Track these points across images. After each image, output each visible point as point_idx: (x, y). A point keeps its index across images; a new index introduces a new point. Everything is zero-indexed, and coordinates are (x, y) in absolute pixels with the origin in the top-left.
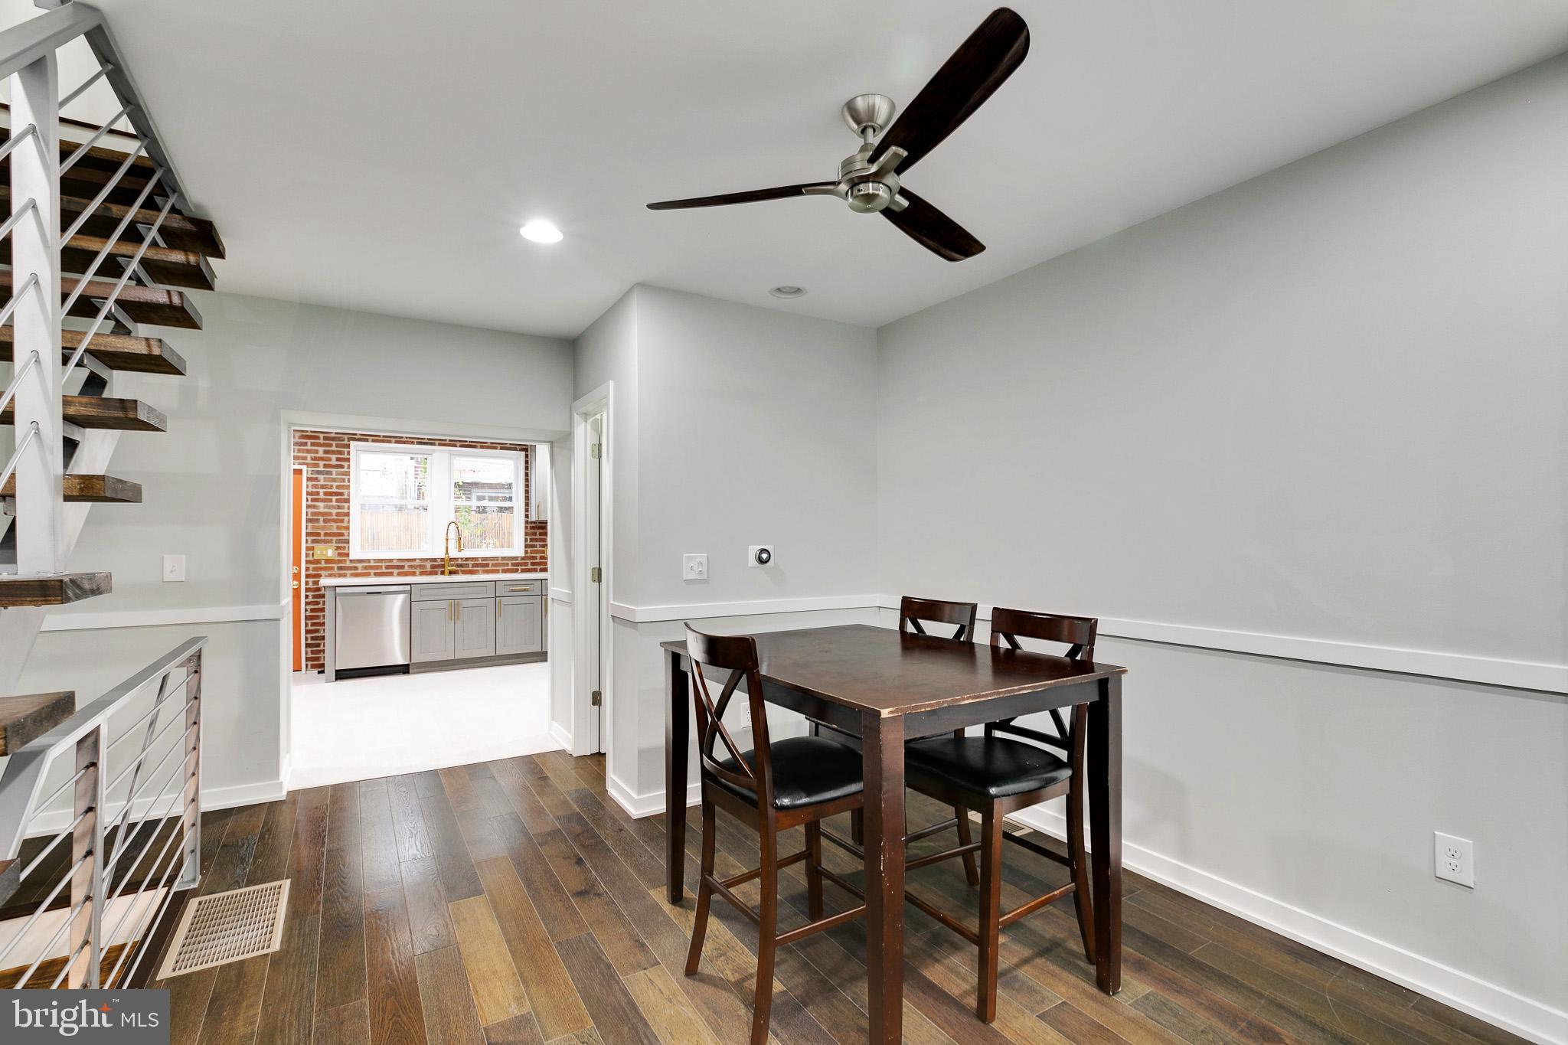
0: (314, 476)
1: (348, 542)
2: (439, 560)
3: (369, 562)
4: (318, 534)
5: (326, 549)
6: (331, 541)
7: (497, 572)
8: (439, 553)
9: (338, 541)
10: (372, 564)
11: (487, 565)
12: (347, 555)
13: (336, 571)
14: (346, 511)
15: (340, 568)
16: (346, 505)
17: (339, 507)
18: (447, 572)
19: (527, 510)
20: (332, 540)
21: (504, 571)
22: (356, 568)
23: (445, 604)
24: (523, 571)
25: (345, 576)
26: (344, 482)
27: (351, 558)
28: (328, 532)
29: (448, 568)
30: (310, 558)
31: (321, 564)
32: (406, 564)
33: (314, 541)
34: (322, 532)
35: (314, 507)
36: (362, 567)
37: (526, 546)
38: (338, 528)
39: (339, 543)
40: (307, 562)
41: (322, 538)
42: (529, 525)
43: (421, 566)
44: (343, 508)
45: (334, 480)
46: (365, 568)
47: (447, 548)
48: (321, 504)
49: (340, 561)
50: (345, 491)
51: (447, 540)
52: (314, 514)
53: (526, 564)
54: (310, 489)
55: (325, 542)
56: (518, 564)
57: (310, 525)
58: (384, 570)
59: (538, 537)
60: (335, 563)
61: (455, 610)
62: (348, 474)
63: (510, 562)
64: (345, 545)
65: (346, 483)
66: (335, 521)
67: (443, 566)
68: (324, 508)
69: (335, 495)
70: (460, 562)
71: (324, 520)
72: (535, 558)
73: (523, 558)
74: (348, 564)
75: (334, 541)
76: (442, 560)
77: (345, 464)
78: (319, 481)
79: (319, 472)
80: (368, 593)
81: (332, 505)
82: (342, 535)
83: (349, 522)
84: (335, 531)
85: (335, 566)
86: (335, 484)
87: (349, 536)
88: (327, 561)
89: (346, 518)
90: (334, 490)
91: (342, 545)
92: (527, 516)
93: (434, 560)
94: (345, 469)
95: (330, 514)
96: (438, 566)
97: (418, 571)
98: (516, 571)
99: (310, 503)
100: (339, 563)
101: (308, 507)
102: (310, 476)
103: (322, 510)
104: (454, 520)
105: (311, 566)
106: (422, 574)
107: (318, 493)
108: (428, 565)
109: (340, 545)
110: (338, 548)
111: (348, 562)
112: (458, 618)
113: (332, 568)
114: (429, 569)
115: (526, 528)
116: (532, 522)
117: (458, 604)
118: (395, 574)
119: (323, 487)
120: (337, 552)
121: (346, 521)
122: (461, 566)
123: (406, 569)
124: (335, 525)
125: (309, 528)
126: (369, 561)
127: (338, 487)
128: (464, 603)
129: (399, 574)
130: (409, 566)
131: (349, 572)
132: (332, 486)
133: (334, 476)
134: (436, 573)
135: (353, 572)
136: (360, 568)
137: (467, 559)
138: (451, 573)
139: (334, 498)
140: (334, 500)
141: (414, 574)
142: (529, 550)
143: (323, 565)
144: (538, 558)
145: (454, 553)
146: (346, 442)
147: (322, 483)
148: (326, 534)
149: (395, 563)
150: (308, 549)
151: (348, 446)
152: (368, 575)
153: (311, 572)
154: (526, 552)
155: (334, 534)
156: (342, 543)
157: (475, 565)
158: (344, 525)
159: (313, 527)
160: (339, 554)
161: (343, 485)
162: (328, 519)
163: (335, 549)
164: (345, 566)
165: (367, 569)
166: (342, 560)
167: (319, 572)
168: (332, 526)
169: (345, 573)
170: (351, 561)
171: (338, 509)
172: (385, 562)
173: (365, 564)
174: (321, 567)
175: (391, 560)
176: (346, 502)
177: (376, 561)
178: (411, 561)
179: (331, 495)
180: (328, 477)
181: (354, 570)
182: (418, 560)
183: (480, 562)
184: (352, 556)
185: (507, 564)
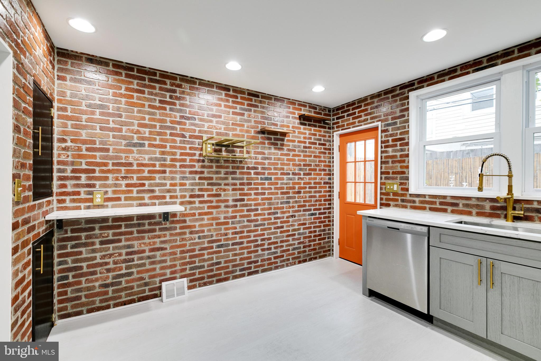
0: (386, 128)
1: (408, 179)
3: (425, 197)
4: (388, 173)
5: (393, 184)
6: (396, 178)
9: (401, 178)
10: (427, 199)
12: (407, 190)
13: (400, 203)
14: (406, 153)
15: (403, 201)
16: (407, 148)
17: (402, 150)
18: (510, 217)
20: (397, 177)
22: (414, 202)
23: (473, 261)
25: (406, 207)
26: (405, 128)
27: (410, 193)
28: (394, 171)
29: (511, 212)
30: (383, 191)
31: (390, 195)
32: (461, 202)
33: (386, 178)
34: (391, 171)
35: (386, 152)
36: (419, 201)
40: (381, 194)
41: (391, 175)
43: (477, 206)
44: (405, 150)
45: (398, 128)
46: (421, 202)
48: (390, 149)
50: (406, 136)
52: (386, 157)
54: (383, 139)
55: (393, 179)
57: (383, 166)
58: (438, 206)
60: (399, 196)
61: (487, 272)
62: (407, 121)
64: (406, 181)
65: (407, 129)
66: (399, 162)
67: (504, 208)
68: (392, 152)
69: (399, 141)
70: (534, 205)
71: (392, 161)
74: (408, 198)
75: (398, 178)
77: (406, 113)
78: (388, 132)
79: (388, 125)
80: (388, 227)
81: (397, 149)
82: (403, 173)
83: (408, 162)
84: (399, 169)
85: (399, 198)
86: (399, 132)
87: (408, 174)
88: (395, 194)
89: (406, 159)
90: (399, 137)
91: (404, 181)
94: (406, 118)
95: (395, 156)
96: (498, 208)
97: (474, 211)
99: (383, 149)
100: (401, 196)
101: (382, 152)
102: (383, 129)
103: (391, 154)
105: (384, 197)
106: (479, 214)
107: (388, 141)
108: (488, 205)
109: (402, 181)
111: (408, 196)
112: (493, 284)
113: (397, 200)
114: (488, 210)
117: (493, 266)
118: (449, 211)
119: (391, 135)
120: (400, 187)
121: (406, 161)
122: (536, 211)
123: (461, 207)
124: (399, 165)
125: (383, 168)
126: (424, 196)
127: (401, 134)
128: (503, 267)
129: (453, 212)
131: (409, 204)
132: (397, 133)
133: (398, 125)
134: (497, 216)
135: (412, 204)
136: (417, 202)
139: (398, 143)
140: (398, 145)
141: (469, 214)
143: (391, 197)
146: (406, 95)
147: (390, 132)
148: (393, 173)
149: (449, 200)
150: (382, 184)
151: (408, 97)
153: (384, 202)
155: (399, 173)
156: (404, 179)
158: (406, 165)
159: (386, 168)
160: (402, 189)
161: (405, 131)
162: (395, 161)
163: (400, 185)
164: (406, 199)
165: (424, 204)
166: (404, 194)
167: (389, 202)
168: (397, 166)
169: (406, 205)
170: (411, 195)
171: (401, 152)
172: (439, 199)
173: (421, 199)
174: (390, 199)
175: (445, 197)
176: (407, 146)
177: (431, 196)
178: (466, 200)
179: (397, 141)
180: (395, 127)
181: (413, 203)
182: (474, 199)
184: (411, 191)
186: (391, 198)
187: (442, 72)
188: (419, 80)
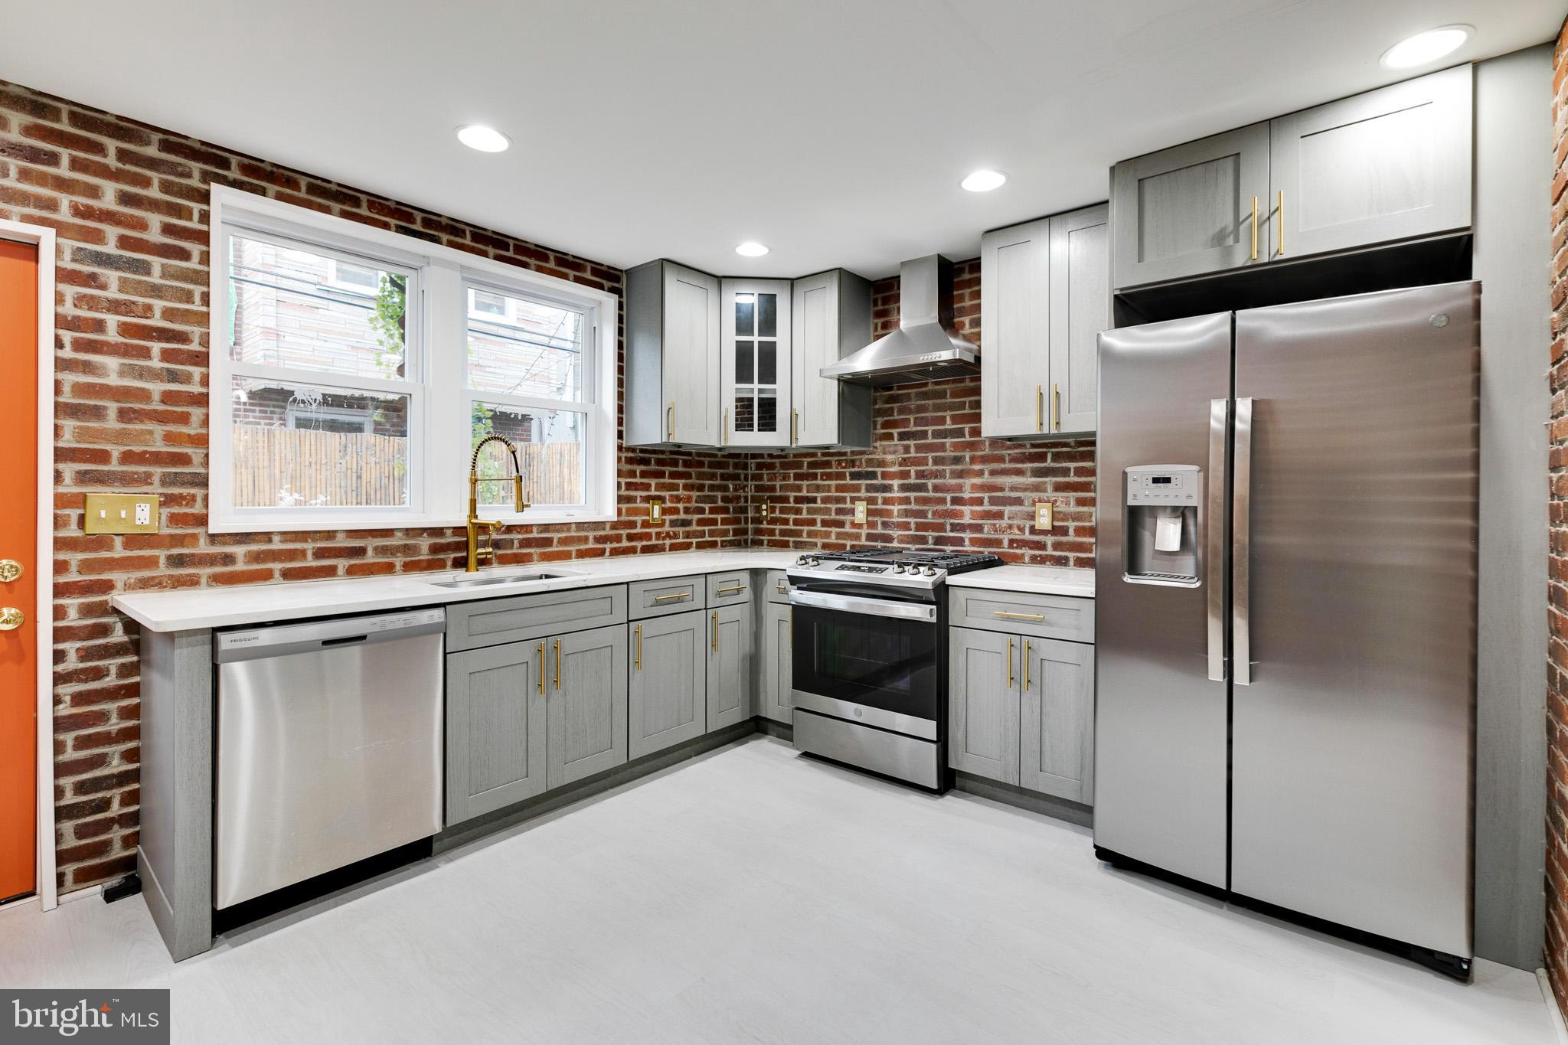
0: (84, 269)
1: (203, 482)
2: (449, 532)
3: (270, 541)
4: (103, 457)
5: (132, 502)
6: (146, 479)
8: (452, 514)
9: (170, 480)
10: (277, 545)
11: (550, 542)
12: (203, 520)
13: (163, 570)
14: (196, 388)
15: (177, 561)
16: (196, 371)
17: (173, 376)
18: (472, 561)
19: (620, 421)
20: (149, 475)
21: (581, 555)
22: (228, 559)
24: (614, 554)
25: (192, 582)
26: (190, 301)
27: (211, 531)
28: (137, 449)
29: (473, 552)
30: (72, 532)
31: (109, 549)
32: (371, 544)
33: (87, 478)
34: (116, 451)
35: (86, 367)
36: (250, 553)
37: (618, 499)
38: (169, 438)
39: (173, 484)
40: (60, 544)
41: (114, 466)
42: (624, 455)
43: (406, 549)
44: (187, 379)
45: (156, 291)
46: (258, 557)
47: (473, 502)
48: (109, 363)
49: (177, 541)
50: (195, 331)
51: (474, 482)
52: (84, 389)
53: (618, 539)
54: (71, 311)
55: (126, 480)
56: (605, 540)
57: (70, 424)
58: (311, 562)
59: (638, 480)
60: (157, 546)
61: (549, 663)
62: (201, 278)
63: (591, 535)
64: (194, 491)
65: (197, 307)
66: (161, 418)
67: (465, 546)
68: (123, 374)
69: (160, 339)
70: (497, 536)
71: (122, 412)
72: (633, 524)
73: (615, 525)
74: (203, 548)
75: (156, 480)
76: (459, 530)
77: (194, 249)
78: (100, 288)
79: (101, 260)
80: (326, 643)
81: (150, 369)
82: (182, 460)
83: (206, 423)
84: (160, 446)
85: (162, 554)
86: (158, 305)
87: (206, 464)
88: (133, 540)
89: (195, 410)
90: (157, 321)
91: (184, 491)
92: (620, 435)
93: (437, 532)
94: (194, 265)
95: (140, 395)
96: (447, 547)
97: (398, 561)
98: (602, 554)
99: (69, 354)
100: (172, 546)
101: (63, 365)
102: (69, 264)
103: (113, 380)
105: (77, 557)
107: (98, 326)
108: (425, 543)
109: (176, 491)
110: (168, 500)
111: (203, 541)
113: (152, 562)
114: (424, 555)
115: (619, 460)
116: (632, 449)
117: (557, 649)
118: (341, 571)
119: (115, 306)
120: (166, 512)
121: (196, 420)
122: (496, 545)
123: (370, 558)
124: (159, 430)
125: (68, 436)
126: (267, 536)
127: (169, 314)
129: (351, 571)
130: (376, 549)
131: (205, 572)
132: (147, 308)
133: (158, 280)
134: (442, 565)
135: (219, 570)
136: (240, 559)
138: (479, 563)
139: (156, 347)
140: (154, 354)
141: (391, 570)
142: (624, 506)
143: (118, 553)
144: (639, 525)
146: (196, 183)
147: (113, 294)
148: (127, 457)
149: (341, 542)
150: (61, 502)
151: (205, 197)
152: (266, 577)
153: (74, 576)
154: (619, 513)
155: (157, 458)
156: (183, 484)
157: (526, 543)
158: (192, 432)
159: (83, 434)
160: (174, 519)
161: (187, 310)
162: (134, 411)
163: (162, 504)
164: (193, 555)
165: (264, 561)
166: (186, 535)
167: (105, 576)
168: (151, 432)
169: (194, 575)
170: (214, 538)
171: (169, 381)
172: (314, 541)
173: (255, 547)
174: (113, 560)
175: (330, 535)
176: (196, 364)
177: (288, 537)
178: (382, 537)
179: (151, 338)
180: (140, 282)
181: (225, 564)
182: (399, 534)
183: (535, 535)
184: (214, 527)
185: (586, 539)
186: (116, 555)
187: (319, 182)
188: (246, 161)
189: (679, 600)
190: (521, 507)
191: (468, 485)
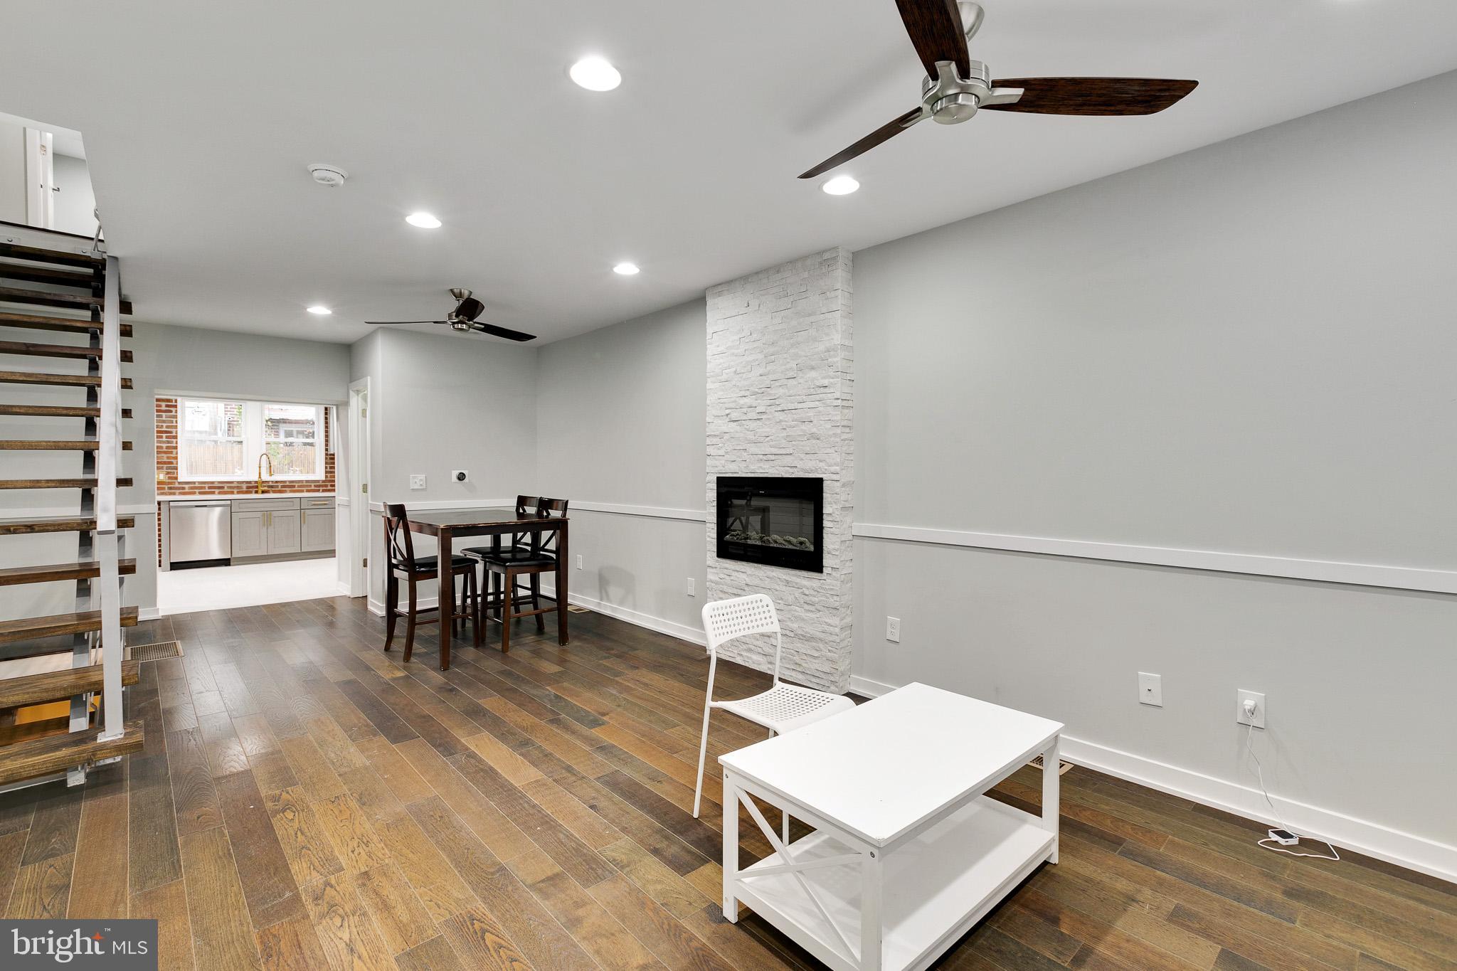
1: (176, 468)
2: (253, 482)
5: (159, 474)
7: (302, 491)
8: (253, 477)
9: (168, 468)
10: (197, 485)
11: (294, 486)
12: (176, 478)
13: (166, 490)
14: (175, 445)
15: (170, 488)
16: (174, 440)
17: (168, 442)
18: (260, 491)
19: (327, 445)
20: (163, 467)
21: (308, 491)
22: (184, 488)
23: (259, 514)
24: (323, 491)
25: (174, 494)
28: (160, 461)
29: (261, 489)
32: (226, 485)
36: (189, 487)
37: (326, 472)
42: (328, 457)
43: (238, 487)
44: (172, 442)
45: (164, 422)
46: (192, 488)
47: (260, 473)
49: (169, 483)
50: (174, 430)
51: (260, 467)
53: (326, 486)
56: (319, 486)
58: (207, 490)
60: (165, 484)
61: (268, 519)
62: (176, 417)
63: (313, 484)
64: (174, 470)
65: (174, 424)
66: (165, 453)
67: (257, 487)
69: (165, 433)
70: (271, 484)
71: (157, 452)
73: (323, 481)
74: (177, 485)
75: (165, 468)
76: (256, 482)
77: (173, 409)
80: (195, 506)
81: (163, 441)
82: (171, 463)
83: (177, 453)
84: (165, 460)
85: (166, 487)
86: (164, 425)
87: (177, 464)
88: (160, 483)
89: (174, 451)
90: (164, 429)
91: (172, 471)
92: (327, 450)
93: (250, 482)
94: (174, 414)
95: (161, 447)
96: (252, 487)
97: (235, 491)
98: (318, 491)
100: (168, 485)
104: (265, 452)
106: (238, 493)
108: (244, 486)
109: (170, 471)
111: (177, 483)
112: (270, 525)
113: (163, 488)
114: (245, 489)
115: (326, 458)
116: (330, 455)
117: (270, 515)
118: (216, 493)
120: (167, 476)
121: (174, 453)
122: (272, 487)
123: (226, 489)
124: (165, 455)
126: (194, 483)
127: (167, 427)
128: (275, 514)
129: (219, 493)
130: (228, 487)
131: (178, 491)
132: (162, 426)
133: (164, 419)
134: (251, 492)
135: (181, 490)
136: (187, 488)
137: (277, 482)
138: (263, 492)
139: (164, 435)
140: (164, 437)
141: (232, 493)
142: (329, 475)
144: (331, 481)
145: (265, 477)
148: (159, 463)
149: (216, 485)
152: (194, 493)
154: (326, 477)
155: (165, 463)
156: (172, 469)
158: (174, 456)
160: (169, 478)
161: (172, 425)
162: (160, 452)
163: (166, 474)
164: (174, 486)
165: (194, 489)
166: (172, 482)
168: (163, 457)
169: (174, 492)
170: (179, 483)
171: (167, 444)
172: (208, 483)
173: (191, 485)
175: (213, 483)
176: (175, 438)
177: (200, 482)
178: (229, 483)
179: (162, 433)
182: (235, 482)
183: (288, 484)
184: (180, 480)
185: (311, 486)
189: (325, 504)
190: (271, 475)
191: (258, 468)
